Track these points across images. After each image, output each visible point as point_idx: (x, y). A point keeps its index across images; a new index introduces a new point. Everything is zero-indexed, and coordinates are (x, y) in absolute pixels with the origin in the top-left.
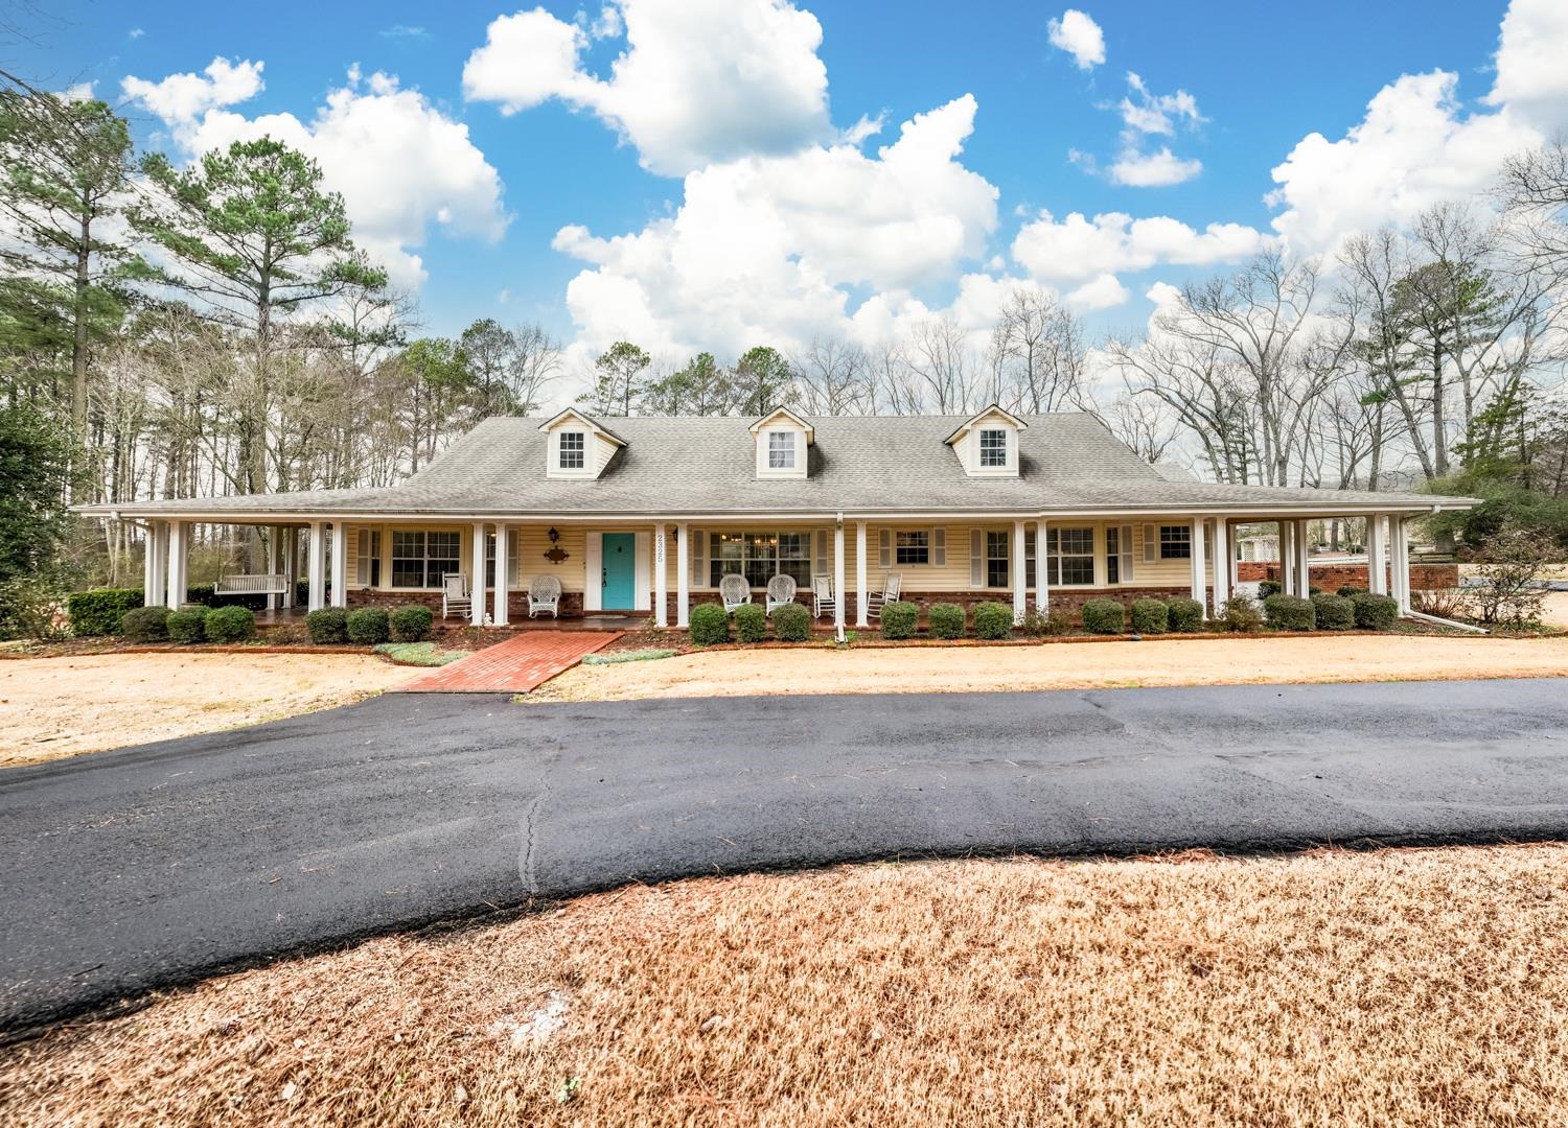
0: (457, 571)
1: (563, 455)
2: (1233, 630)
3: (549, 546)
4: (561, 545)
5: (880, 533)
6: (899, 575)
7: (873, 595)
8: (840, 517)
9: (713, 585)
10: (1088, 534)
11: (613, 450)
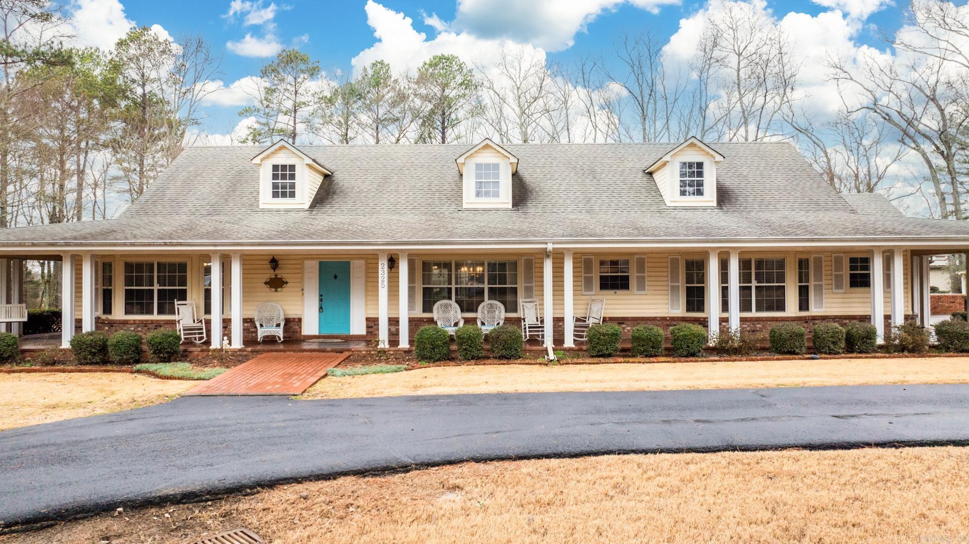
0: (185, 300)
1: (275, 186)
2: (903, 351)
3: (269, 274)
4: (280, 273)
5: (584, 261)
6: (602, 301)
7: (578, 320)
8: (550, 247)
9: (424, 311)
10: (781, 264)
11: (320, 179)
